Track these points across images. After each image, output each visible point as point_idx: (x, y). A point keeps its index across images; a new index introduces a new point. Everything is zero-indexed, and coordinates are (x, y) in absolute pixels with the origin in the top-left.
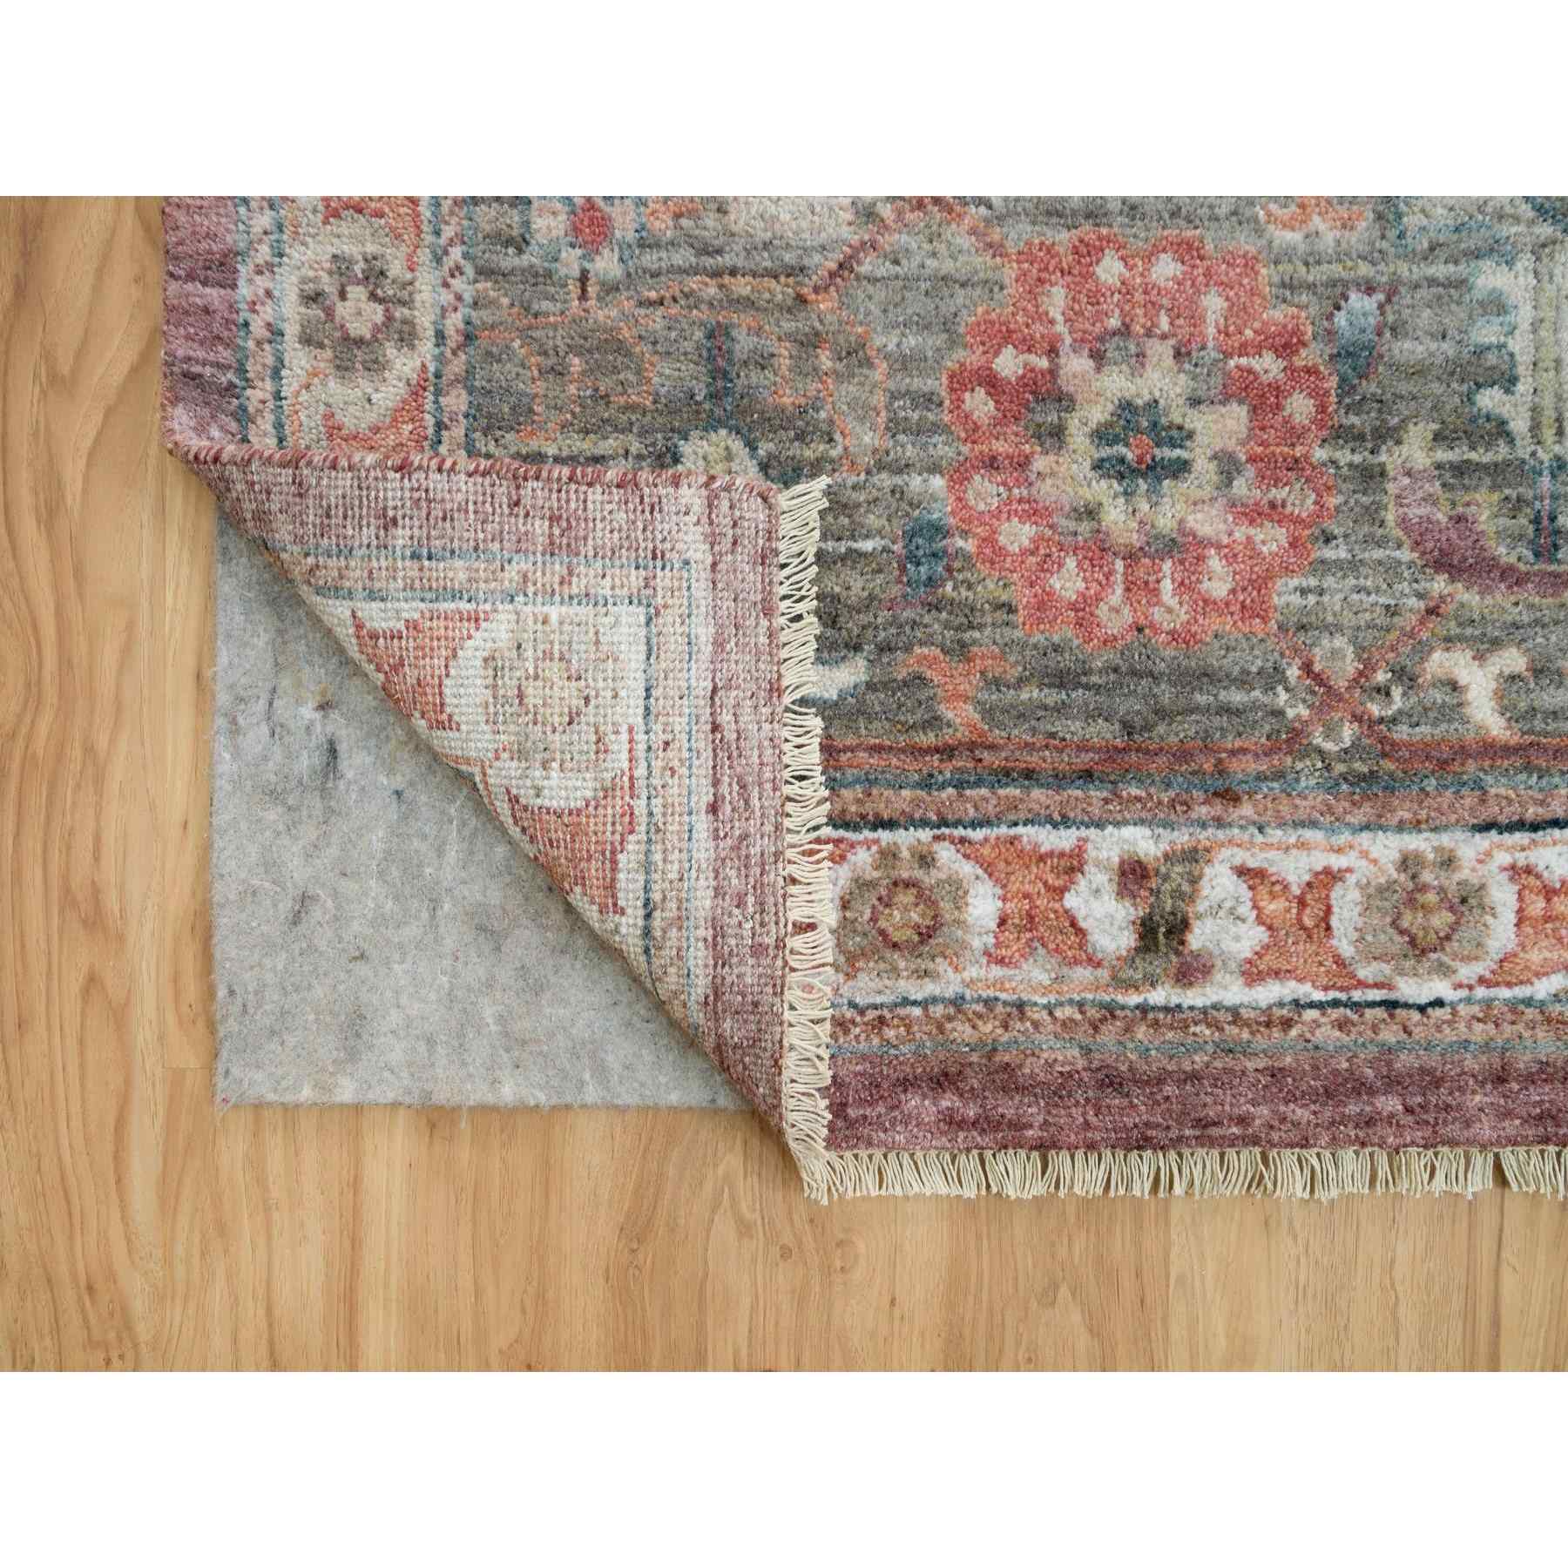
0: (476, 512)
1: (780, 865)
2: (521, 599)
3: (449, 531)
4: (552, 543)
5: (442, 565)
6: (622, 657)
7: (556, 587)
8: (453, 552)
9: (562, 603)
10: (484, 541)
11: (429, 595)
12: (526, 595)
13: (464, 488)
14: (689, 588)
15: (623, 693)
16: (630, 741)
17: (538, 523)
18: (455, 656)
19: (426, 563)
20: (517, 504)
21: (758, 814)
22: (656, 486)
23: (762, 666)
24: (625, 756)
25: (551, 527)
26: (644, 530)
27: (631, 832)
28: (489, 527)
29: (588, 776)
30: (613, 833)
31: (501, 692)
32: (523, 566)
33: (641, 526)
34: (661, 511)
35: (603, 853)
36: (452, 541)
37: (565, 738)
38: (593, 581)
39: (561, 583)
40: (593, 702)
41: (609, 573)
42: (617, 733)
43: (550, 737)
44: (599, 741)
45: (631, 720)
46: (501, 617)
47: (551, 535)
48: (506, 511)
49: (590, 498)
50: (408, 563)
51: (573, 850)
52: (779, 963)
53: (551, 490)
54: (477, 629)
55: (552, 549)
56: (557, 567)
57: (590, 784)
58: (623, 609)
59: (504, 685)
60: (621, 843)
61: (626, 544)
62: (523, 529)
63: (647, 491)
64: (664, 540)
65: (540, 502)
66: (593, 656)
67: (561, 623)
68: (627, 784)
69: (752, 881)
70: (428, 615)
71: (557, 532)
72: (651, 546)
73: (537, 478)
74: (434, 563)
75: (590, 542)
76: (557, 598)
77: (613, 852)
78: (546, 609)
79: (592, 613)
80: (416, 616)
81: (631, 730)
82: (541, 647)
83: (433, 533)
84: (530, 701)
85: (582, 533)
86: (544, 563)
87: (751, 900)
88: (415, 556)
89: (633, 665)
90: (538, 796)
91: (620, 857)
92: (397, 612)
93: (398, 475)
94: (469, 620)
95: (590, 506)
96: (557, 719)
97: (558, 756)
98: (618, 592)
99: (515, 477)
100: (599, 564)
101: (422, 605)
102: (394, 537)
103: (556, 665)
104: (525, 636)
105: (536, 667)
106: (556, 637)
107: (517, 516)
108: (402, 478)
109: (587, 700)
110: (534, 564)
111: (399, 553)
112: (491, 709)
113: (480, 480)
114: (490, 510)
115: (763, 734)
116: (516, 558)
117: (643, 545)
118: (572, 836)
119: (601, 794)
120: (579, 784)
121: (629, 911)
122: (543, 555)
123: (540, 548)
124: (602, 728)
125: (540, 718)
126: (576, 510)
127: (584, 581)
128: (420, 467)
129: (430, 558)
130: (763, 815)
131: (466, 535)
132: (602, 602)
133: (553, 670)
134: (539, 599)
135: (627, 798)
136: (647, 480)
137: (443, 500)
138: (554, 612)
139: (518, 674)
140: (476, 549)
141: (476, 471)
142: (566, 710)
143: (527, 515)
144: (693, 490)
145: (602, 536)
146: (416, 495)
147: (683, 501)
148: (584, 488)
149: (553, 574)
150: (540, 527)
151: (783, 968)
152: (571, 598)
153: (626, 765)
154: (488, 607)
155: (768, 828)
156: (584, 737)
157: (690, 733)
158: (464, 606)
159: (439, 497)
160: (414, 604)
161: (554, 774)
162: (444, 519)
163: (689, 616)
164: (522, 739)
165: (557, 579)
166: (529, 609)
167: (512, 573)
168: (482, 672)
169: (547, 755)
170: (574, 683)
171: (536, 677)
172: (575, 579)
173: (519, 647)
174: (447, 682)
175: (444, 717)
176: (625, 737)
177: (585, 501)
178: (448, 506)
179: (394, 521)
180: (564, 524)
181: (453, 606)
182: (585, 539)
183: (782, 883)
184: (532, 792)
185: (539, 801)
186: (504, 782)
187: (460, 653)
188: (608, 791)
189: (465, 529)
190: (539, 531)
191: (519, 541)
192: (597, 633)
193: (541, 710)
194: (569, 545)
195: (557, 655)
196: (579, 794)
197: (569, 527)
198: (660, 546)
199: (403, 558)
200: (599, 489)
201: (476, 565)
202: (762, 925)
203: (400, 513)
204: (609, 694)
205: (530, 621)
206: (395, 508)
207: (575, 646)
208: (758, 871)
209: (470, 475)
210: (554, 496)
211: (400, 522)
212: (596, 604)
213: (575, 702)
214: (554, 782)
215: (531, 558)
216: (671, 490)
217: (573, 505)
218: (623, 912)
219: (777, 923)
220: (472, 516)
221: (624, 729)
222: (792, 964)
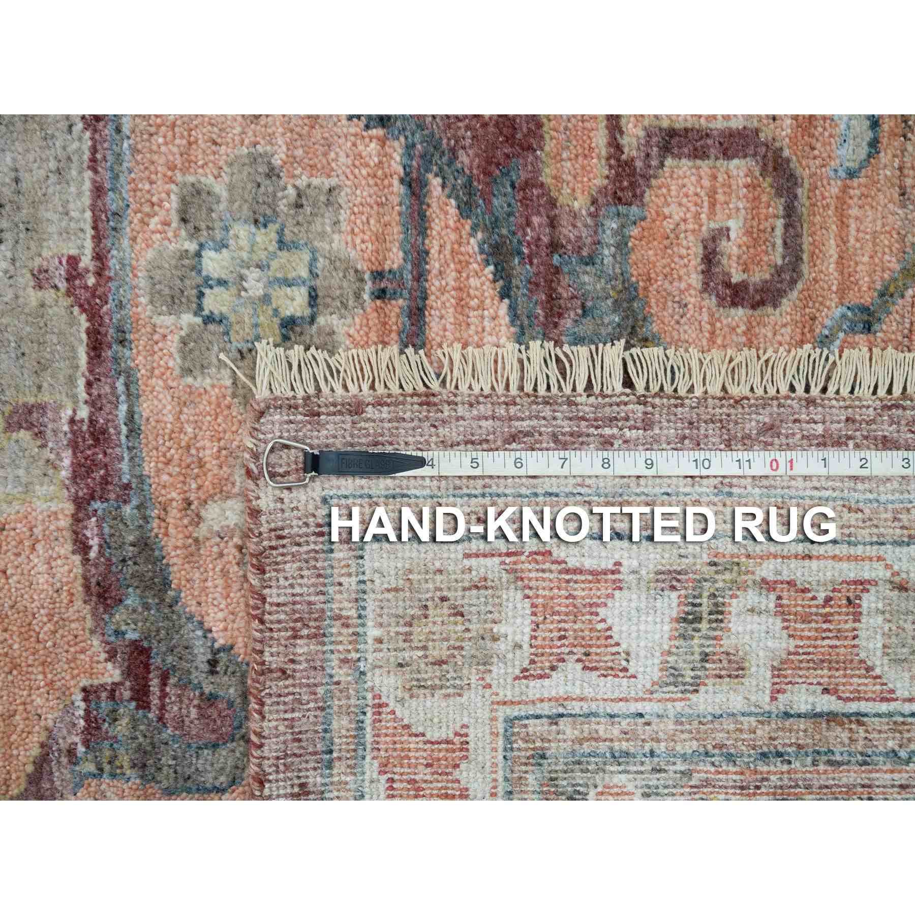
0: (293, 710)
1: (579, 399)
2: (362, 664)
3: (308, 735)
4: (315, 636)
5: (336, 740)
6: (407, 566)
7: (351, 631)
8: (325, 731)
9: (363, 625)
10: (316, 701)
11: (360, 753)
12: (359, 660)
13: (274, 723)
14: (346, 497)
15: (438, 564)
16: (477, 556)
17: (299, 651)
18: (408, 727)
19: (335, 755)
20: (283, 672)
21: (535, 422)
22: (260, 534)
23: (408, 415)
24: (489, 562)
25: (302, 637)
26: (299, 545)
27: (550, 553)
28: (305, 698)
29: (505, 596)
30: (551, 571)
31: (437, 682)
32: (335, 663)
33: (295, 549)
34: (282, 529)
35: (568, 581)
36: (316, 732)
37: (474, 618)
38: (345, 595)
39: (348, 626)
40: (445, 593)
41: (337, 580)
42: (470, 570)
43: (473, 634)
44: (477, 587)
45: (460, 556)
46: (377, 681)
47: (308, 637)
48: (290, 682)
49: (275, 600)
50: (335, 771)
51: (567, 614)
52: (657, 401)
53: (271, 638)
54: (387, 705)
55: (319, 636)
56: (334, 630)
57: (512, 593)
58: (367, 563)
59: (431, 679)
60: (559, 563)
61: (313, 563)
62: (305, 665)
63: (265, 543)
64: (307, 525)
65: (282, 648)
66: (408, 594)
67: (381, 625)
68: (513, 559)
69: (592, 430)
70: (375, 753)
71: (305, 632)
72: (313, 538)
73: (261, 652)
74: (335, 748)
75: (312, 598)
76: (360, 630)
77: (567, 571)
78: (370, 641)
79: (373, 596)
80: (376, 763)
81: (467, 556)
82: (401, 644)
83: (311, 750)
84: (445, 654)
85: (305, 607)
86: (332, 643)
87: (607, 431)
88: (330, 765)
89: (414, 554)
90: (520, 647)
91: (570, 565)
92: (372, 782)
93: (267, 785)
94: (380, 713)
95: (281, 600)
96: (460, 628)
97: (488, 626)
98: (353, 570)
99: (263, 673)
100: (331, 589)
101: (368, 758)
102: (315, 785)
103: (416, 629)
104: (392, 660)
105: (417, 648)
106: (393, 630)
107: (294, 671)
108: (270, 781)
109: (443, 599)
110: (332, 652)
111: (327, 780)
112: (451, 691)
113: (266, 708)
114: (291, 697)
115: (467, 415)
116: (329, 671)
117: (312, 546)
118: (554, 614)
119: (520, 583)
120: (510, 605)
121: (617, 557)
122: (324, 644)
123: (319, 647)
124: (467, 584)
125: (458, 644)
126: (286, 613)
127: (346, 604)
128: (259, 765)
129: (331, 752)
130: (537, 417)
131: (312, 719)
132: (362, 586)
133: (419, 632)
134: (361, 647)
135: (523, 558)
136: (257, 544)
137: (285, 742)
138: (373, 632)
139: (423, 666)
140: (322, 709)
141: (260, 713)
142: (452, 619)
143: (292, 661)
144: (262, 495)
145: (305, 588)
146: (282, 768)
147: (272, 505)
148: (267, 607)
149: (340, 634)
150: (302, 648)
151: (661, 398)
152: (360, 617)
153: (497, 560)
154: (369, 696)
155: (547, 412)
156: (474, 601)
157: (469, 496)
158: (369, 718)
159: (282, 747)
160: (367, 766)
161: (503, 630)
162: (299, 740)
163: (370, 497)
164: (475, 661)
165: (345, 631)
166: (370, 657)
167: (342, 674)
168: (422, 699)
169: (488, 636)
170: (431, 612)
171: (425, 648)
172: (344, 613)
173: (401, 665)
174: (428, 736)
175: (457, 740)
176: (473, 562)
177: (278, 605)
178: (289, 737)
179: (302, 786)
180: (299, 625)
181: (369, 729)
182: (310, 603)
183: (592, 399)
184: (518, 652)
185: (526, 646)
186: (509, 680)
187: (406, 722)
188: (517, 576)
189: (307, 721)
190: (305, 649)
191: (315, 668)
192: (388, 590)
193: (452, 642)
194: (316, 620)
195: (407, 629)
196: (519, 606)
197: (300, 620)
198: (312, 529)
199: (331, 775)
200: (266, 591)
201: (336, 708)
202: (627, 419)
203: (296, 781)
204: (438, 577)
205: (379, 655)
206: (292, 786)
207: (400, 611)
208: (583, 423)
209: (264, 718)
210: (275, 635)
211: (303, 780)
212: (364, 592)
213: (446, 611)
214: (510, 631)
215: (328, 656)
216: (263, 519)
217: (282, 617)
218: (618, 564)
219: (626, 404)
220: (296, 715)
221: (467, 563)
222: (657, 389)
